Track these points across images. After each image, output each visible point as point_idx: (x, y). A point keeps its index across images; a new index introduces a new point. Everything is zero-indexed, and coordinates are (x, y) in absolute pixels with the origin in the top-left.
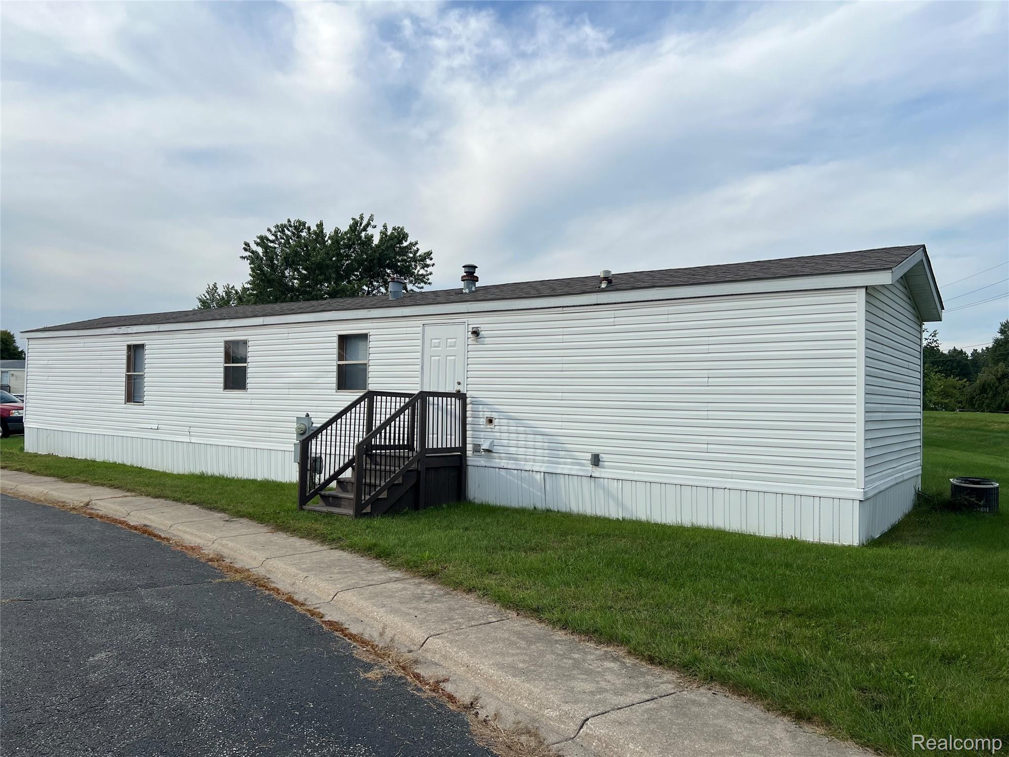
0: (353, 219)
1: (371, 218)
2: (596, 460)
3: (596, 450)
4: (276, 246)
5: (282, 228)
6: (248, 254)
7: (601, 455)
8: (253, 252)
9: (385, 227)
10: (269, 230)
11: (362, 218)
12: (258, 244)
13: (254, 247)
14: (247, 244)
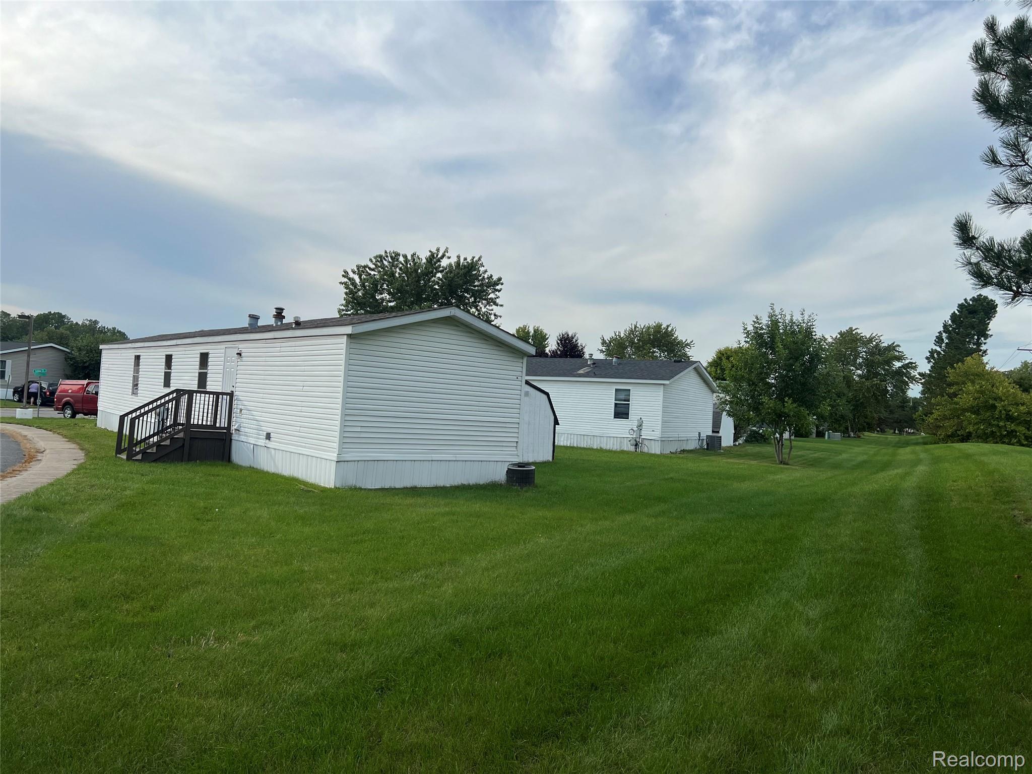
0: (430, 251)
1: (446, 251)
2: (268, 436)
3: (269, 430)
4: (376, 273)
5: (380, 258)
6: (346, 280)
7: (271, 434)
8: (349, 279)
9: (459, 257)
10: (371, 260)
11: (438, 250)
12: (354, 272)
13: (351, 275)
14: (345, 272)
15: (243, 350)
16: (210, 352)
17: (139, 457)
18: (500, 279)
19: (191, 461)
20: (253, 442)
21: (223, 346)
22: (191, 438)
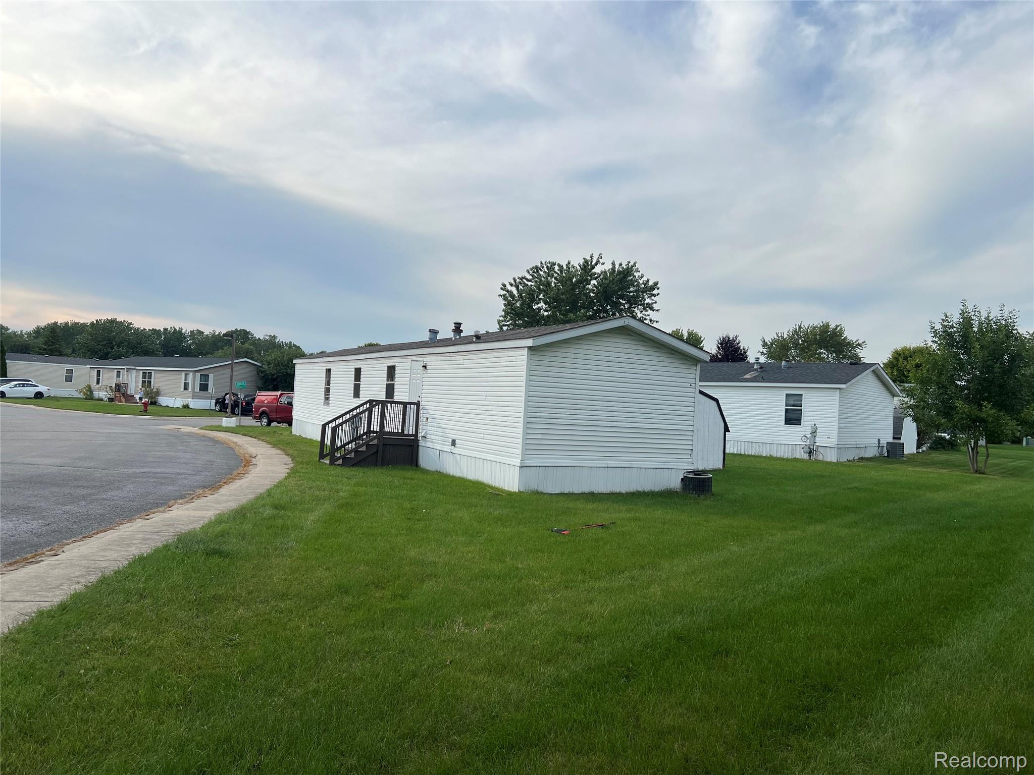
0: (584, 259)
1: (600, 256)
2: (454, 443)
3: (454, 437)
4: (533, 284)
5: (536, 269)
6: (504, 292)
7: (456, 441)
8: (508, 291)
9: (613, 264)
10: (528, 271)
11: (592, 257)
12: (511, 285)
13: (509, 287)
14: (504, 285)
15: (428, 363)
16: (397, 365)
17: (340, 462)
18: (656, 284)
19: (385, 465)
20: (439, 449)
21: (409, 359)
22: (384, 444)
